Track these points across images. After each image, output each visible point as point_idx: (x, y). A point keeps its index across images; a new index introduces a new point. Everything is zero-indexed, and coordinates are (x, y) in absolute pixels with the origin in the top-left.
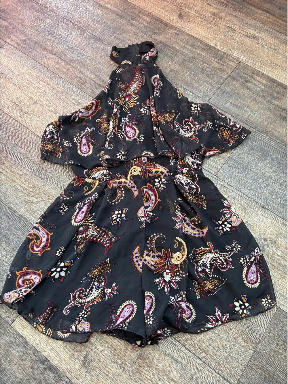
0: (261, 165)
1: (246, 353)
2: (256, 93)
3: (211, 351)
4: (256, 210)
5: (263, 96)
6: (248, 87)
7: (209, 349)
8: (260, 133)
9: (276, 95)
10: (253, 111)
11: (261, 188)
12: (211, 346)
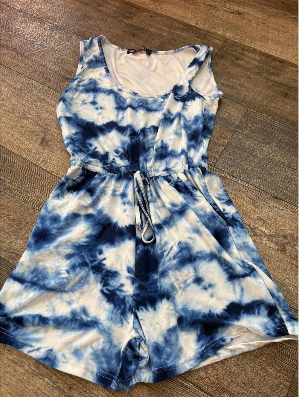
0: (266, 149)
1: (281, 386)
2: (249, 70)
3: (235, 389)
4: (268, 202)
5: (258, 73)
6: (239, 65)
7: (232, 387)
8: (260, 113)
9: (272, 70)
10: (249, 90)
11: (271, 175)
12: (234, 382)
